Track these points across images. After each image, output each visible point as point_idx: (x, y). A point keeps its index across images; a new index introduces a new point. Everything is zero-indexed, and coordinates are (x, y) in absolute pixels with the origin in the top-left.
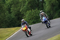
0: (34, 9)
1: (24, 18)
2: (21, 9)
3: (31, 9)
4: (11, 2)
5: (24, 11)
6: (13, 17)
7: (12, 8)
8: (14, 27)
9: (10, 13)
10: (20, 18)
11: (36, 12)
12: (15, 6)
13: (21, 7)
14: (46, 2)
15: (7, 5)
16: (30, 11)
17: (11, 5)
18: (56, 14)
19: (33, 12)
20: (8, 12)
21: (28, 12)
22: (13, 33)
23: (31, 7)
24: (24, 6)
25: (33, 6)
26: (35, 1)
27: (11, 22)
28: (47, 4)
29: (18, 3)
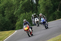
0: (28, 12)
1: (18, 21)
2: (15, 12)
3: (25, 12)
4: (5, 5)
5: (18, 14)
6: (7, 20)
7: (5, 11)
8: (8, 30)
9: (4, 16)
10: (14, 21)
11: (30, 15)
12: (9, 9)
13: (15, 10)
14: (40, 5)
15: (1, 8)
16: (24, 14)
17: (5, 8)
18: (51, 17)
19: (27, 15)
20: (2, 15)
21: (22, 15)
22: (7, 36)
23: (25, 9)
24: (18, 8)
25: (27, 9)
26: (29, 4)
27: (5, 25)
28: (41, 7)
29: (12, 6)
